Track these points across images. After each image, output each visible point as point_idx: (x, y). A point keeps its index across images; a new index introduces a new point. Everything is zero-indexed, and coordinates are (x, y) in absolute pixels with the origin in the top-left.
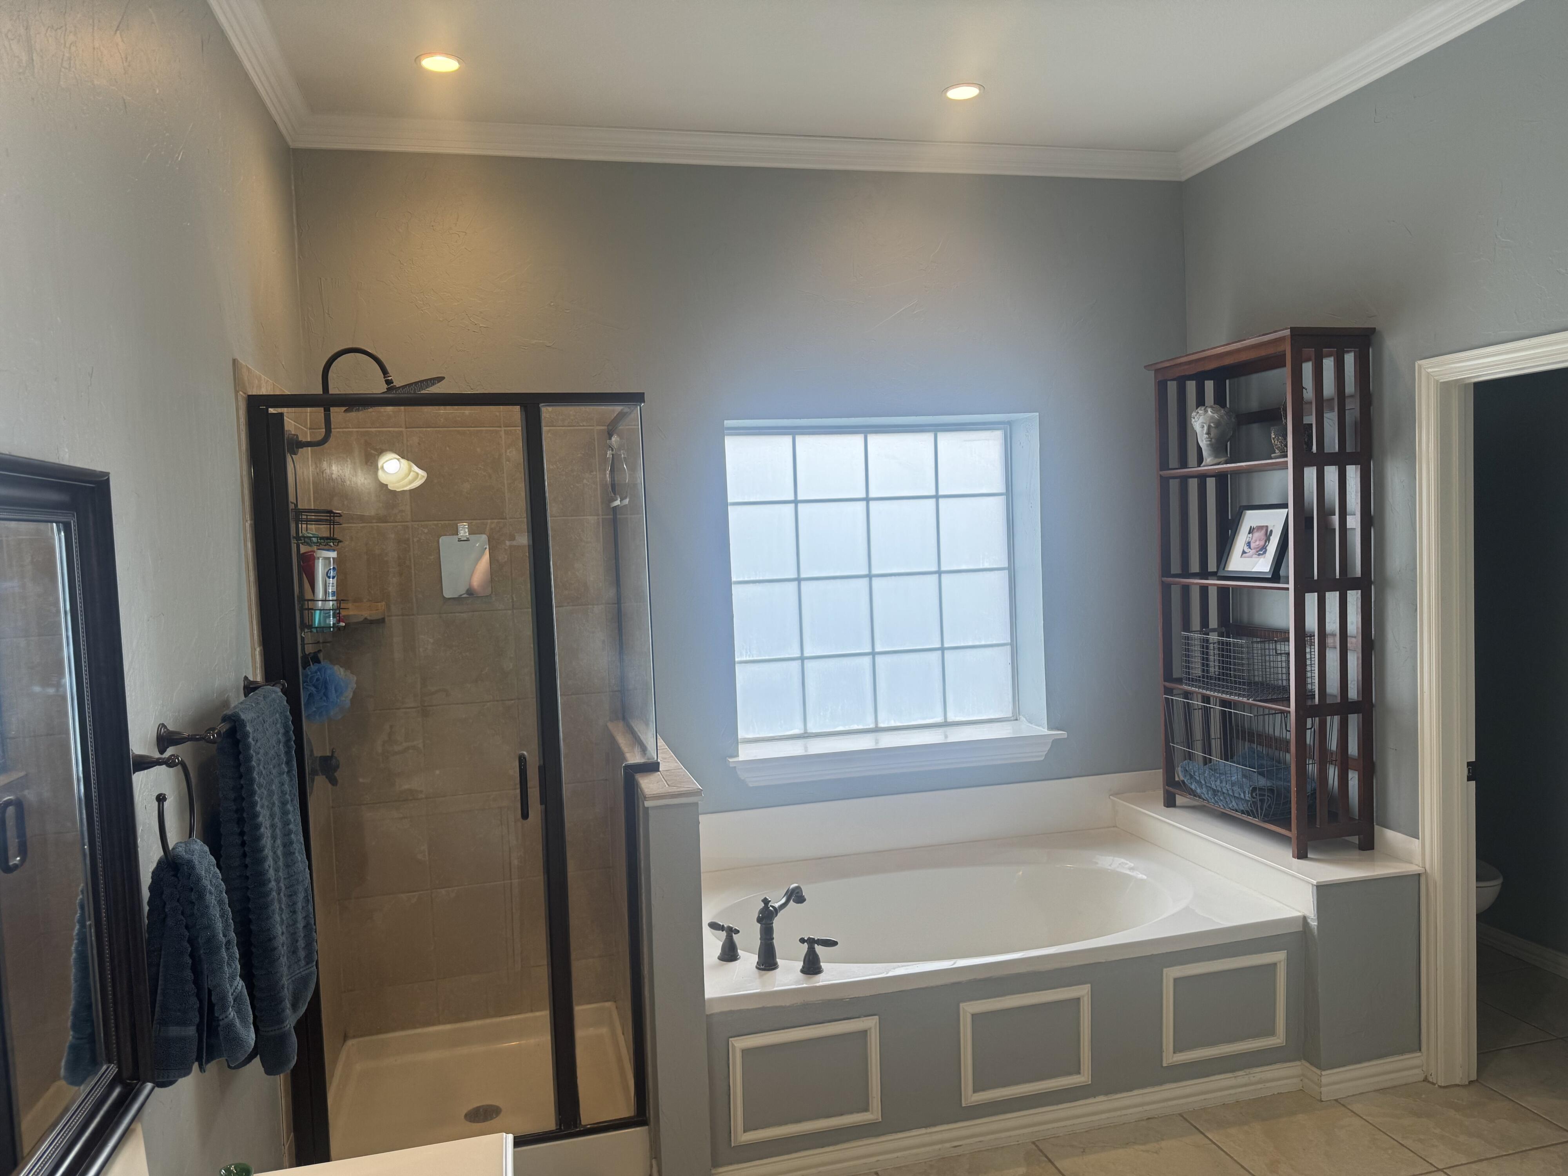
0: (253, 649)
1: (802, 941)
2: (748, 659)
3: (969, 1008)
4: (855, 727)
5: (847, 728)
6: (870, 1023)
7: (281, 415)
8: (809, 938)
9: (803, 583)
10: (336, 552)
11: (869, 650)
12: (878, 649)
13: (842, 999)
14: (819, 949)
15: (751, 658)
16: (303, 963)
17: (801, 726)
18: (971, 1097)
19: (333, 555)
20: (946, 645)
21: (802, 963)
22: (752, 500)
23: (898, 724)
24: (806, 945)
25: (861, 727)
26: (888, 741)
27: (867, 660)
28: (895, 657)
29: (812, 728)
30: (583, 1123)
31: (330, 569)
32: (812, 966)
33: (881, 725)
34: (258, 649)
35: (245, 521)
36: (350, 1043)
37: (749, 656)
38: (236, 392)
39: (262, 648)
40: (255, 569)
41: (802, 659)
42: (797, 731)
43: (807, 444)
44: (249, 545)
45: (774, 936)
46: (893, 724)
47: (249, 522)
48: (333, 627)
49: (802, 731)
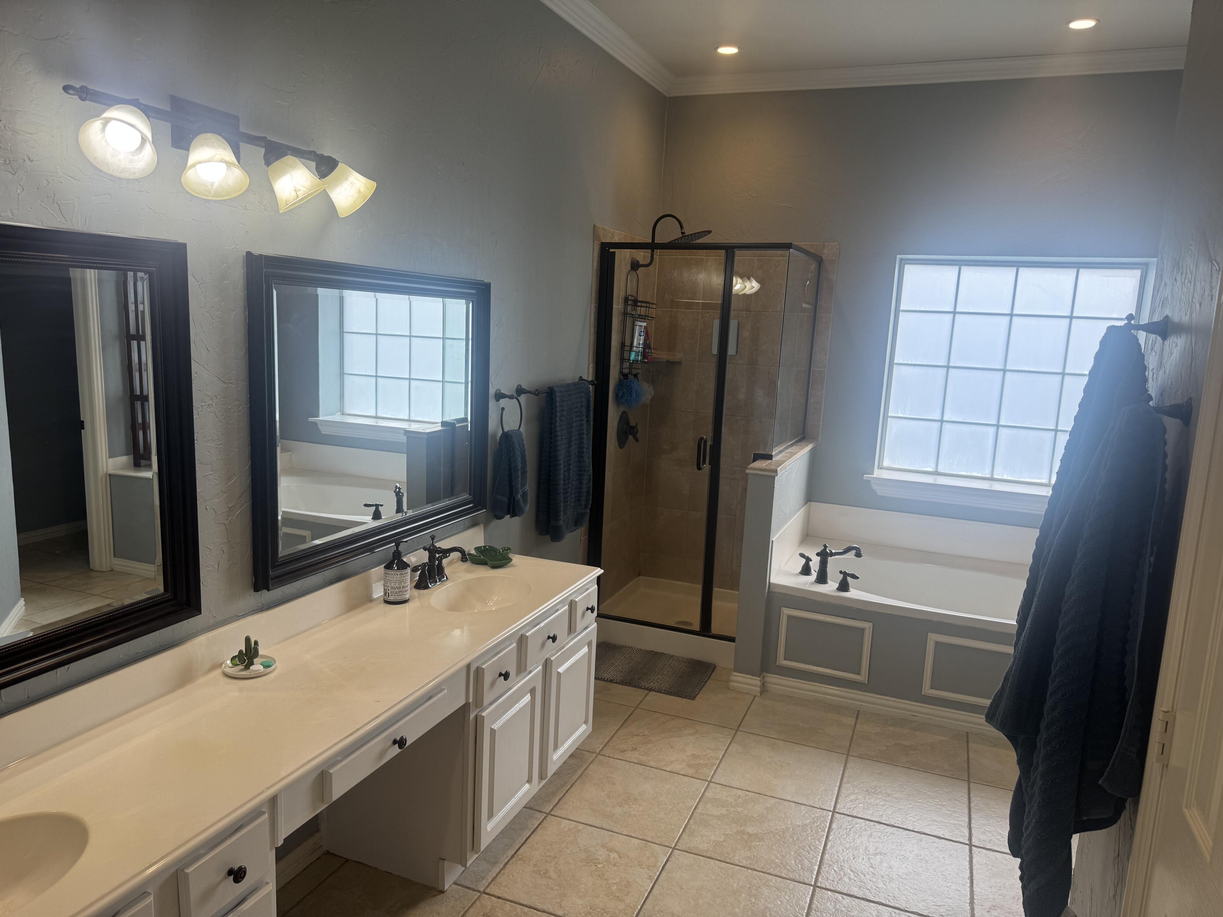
0: (589, 365)
1: (841, 572)
2: (902, 415)
3: (933, 638)
4: (975, 474)
5: (969, 474)
6: (867, 626)
7: (615, 252)
8: (845, 572)
9: (950, 370)
10: (646, 323)
11: (994, 422)
12: (1002, 423)
13: (852, 608)
14: (849, 579)
15: (904, 416)
16: (583, 507)
17: (934, 465)
18: (927, 690)
19: (644, 324)
20: (1059, 428)
21: (838, 585)
22: (922, 309)
23: (1010, 478)
24: (842, 576)
25: (980, 475)
26: (998, 487)
27: (992, 430)
28: (1015, 431)
29: (941, 469)
30: (712, 632)
31: (642, 331)
32: (844, 586)
33: (996, 476)
34: (591, 365)
35: (591, 304)
36: (641, 577)
37: (903, 414)
38: (594, 241)
39: (595, 365)
40: (595, 328)
41: (942, 421)
42: (930, 469)
43: (968, 273)
44: (592, 315)
45: (828, 566)
46: (1005, 477)
47: (594, 305)
48: (640, 361)
49: (934, 470)
